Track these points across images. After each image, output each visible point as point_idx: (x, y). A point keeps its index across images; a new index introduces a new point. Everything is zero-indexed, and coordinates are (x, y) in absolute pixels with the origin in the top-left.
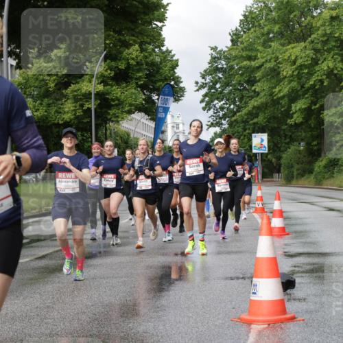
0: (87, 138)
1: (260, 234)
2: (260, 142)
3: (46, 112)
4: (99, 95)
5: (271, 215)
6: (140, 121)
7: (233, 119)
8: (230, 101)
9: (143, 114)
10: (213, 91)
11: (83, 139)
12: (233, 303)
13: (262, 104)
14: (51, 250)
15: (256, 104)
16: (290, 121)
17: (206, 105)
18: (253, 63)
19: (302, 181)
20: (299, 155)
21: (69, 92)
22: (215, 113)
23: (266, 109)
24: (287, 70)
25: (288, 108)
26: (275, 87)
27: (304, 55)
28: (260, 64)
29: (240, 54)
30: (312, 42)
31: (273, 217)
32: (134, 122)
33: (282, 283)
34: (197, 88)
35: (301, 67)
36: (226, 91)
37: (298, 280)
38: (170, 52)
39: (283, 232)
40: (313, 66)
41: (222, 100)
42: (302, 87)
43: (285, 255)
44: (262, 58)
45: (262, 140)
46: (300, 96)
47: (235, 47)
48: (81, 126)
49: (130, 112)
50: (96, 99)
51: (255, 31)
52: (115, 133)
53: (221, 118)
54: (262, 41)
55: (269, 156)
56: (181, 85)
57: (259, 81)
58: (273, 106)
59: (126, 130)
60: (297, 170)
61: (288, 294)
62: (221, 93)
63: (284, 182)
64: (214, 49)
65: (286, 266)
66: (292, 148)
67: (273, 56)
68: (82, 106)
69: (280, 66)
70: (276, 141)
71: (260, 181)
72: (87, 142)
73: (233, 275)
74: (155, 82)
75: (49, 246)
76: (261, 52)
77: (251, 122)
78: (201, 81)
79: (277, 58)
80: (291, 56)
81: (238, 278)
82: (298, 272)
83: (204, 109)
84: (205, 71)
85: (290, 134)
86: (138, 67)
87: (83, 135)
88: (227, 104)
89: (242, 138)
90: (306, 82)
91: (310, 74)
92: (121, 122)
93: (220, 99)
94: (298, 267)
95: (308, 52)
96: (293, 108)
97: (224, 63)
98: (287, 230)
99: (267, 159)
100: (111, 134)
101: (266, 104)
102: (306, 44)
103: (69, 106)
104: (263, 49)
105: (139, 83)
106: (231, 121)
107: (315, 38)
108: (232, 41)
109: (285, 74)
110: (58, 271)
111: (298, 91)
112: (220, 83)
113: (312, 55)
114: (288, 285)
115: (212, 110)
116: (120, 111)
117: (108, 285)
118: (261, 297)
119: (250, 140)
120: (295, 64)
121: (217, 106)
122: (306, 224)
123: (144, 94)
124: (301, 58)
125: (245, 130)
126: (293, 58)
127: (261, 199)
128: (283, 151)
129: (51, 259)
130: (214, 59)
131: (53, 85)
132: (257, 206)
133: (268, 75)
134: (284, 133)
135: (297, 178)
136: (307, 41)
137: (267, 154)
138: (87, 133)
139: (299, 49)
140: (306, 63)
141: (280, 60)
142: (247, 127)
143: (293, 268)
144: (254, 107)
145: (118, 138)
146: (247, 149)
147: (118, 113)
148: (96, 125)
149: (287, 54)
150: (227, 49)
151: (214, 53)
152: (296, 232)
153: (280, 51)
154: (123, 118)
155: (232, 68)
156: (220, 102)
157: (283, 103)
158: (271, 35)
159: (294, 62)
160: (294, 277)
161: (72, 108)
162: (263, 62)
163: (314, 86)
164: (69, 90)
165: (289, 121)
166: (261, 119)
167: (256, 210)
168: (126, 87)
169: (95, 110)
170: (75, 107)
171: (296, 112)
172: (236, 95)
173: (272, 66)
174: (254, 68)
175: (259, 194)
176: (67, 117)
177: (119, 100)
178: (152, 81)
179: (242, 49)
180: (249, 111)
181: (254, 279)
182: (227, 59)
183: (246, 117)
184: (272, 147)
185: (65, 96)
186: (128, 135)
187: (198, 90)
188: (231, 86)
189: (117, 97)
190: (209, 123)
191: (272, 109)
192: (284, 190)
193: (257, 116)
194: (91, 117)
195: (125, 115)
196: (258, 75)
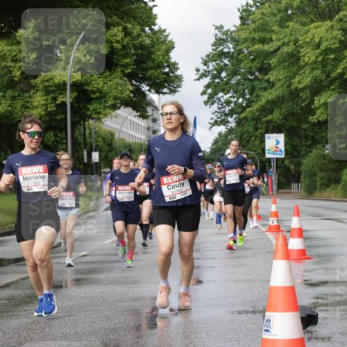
0: (62, 139)
1: (274, 259)
2: (275, 144)
3: (10, 106)
4: (77, 86)
5: (288, 235)
6: (126, 118)
7: (243, 115)
8: (238, 93)
9: (130, 109)
10: (217, 81)
11: (56, 140)
12: (242, 342)
13: (278, 97)
14: (16, 277)
15: (270, 97)
16: (313, 119)
17: (209, 98)
18: (267, 47)
19: (328, 192)
20: (323, 161)
21: (38, 82)
22: (219, 108)
23: (282, 103)
24: (309, 55)
25: (310, 103)
26: (294, 77)
27: (330, 36)
28: (275, 48)
29: (251, 35)
30: (341, 20)
31: (291, 237)
32: (119, 120)
33: (302, 318)
34: (198, 76)
35: (327, 51)
36: (233, 82)
37: (321, 315)
38: (164, 31)
39: (303, 255)
40: (342, 51)
41: (229, 92)
42: (328, 76)
43: (306, 284)
44: (278, 40)
45: (278, 142)
46: (325, 87)
47: (245, 27)
48: (54, 124)
49: (114, 107)
50: (72, 91)
51: (270, 7)
52: (95, 133)
53: (226, 115)
54: (278, 18)
55: (287, 162)
56: (178, 73)
57: (274, 69)
58: (291, 100)
59: (110, 129)
60: (321, 179)
61: (308, 332)
62: (227, 83)
63: (305, 194)
64: (220, 28)
65: (306, 298)
66: (315, 151)
67: (292, 38)
68: (55, 99)
69: (301, 50)
70: (294, 143)
71: (275, 193)
72: (62, 144)
73: (241, 308)
74: (146, 70)
75: (13, 273)
76: (277, 34)
77: (264, 119)
78: (203, 68)
79: (296, 41)
80: (314, 37)
81: (247, 312)
82: (322, 305)
83: (206, 103)
84: (208, 56)
85: (312, 134)
86: (124, 52)
87: (56, 136)
88: (234, 97)
89: (253, 139)
90: (332, 70)
91: (338, 60)
92: (103, 120)
93: (225, 91)
94: (321, 298)
95: (335, 33)
96: (315, 102)
97: (231, 46)
98: (308, 253)
99: (282, 165)
100: (90, 134)
101: (283, 97)
102: (334, 22)
103: (39, 99)
104: (279, 29)
105: (126, 71)
106: (239, 119)
107: (344, 15)
108: (241, 18)
109: (306, 59)
110: (25, 304)
111: (321, 81)
112: (226, 70)
113: (340, 36)
114: (309, 320)
115: (216, 105)
116: (102, 106)
117: (87, 320)
118: (276, 335)
119: (263, 141)
120: (319, 47)
121: (222, 99)
122: (332, 246)
123: (132, 85)
124: (327, 40)
125: (256, 129)
126: (317, 40)
127: (276, 214)
128: (303, 156)
129: (16, 288)
130: (219, 42)
131: (18, 73)
132: (270, 223)
133: (286, 62)
134: (305, 134)
135: (321, 189)
136: (335, 19)
137: (283, 160)
138: (61, 133)
139: (323, 29)
140: (333, 47)
141: (300, 42)
142: (259, 126)
143: (316, 300)
144: (268, 102)
145: (99, 139)
146: (259, 153)
147: (100, 108)
148: (72, 123)
149: (310, 36)
150: (235, 29)
151: (219, 33)
152: (318, 256)
153: (300, 31)
154: (105, 115)
155: (240, 52)
156: (226, 94)
157: (304, 97)
158: (290, 12)
159: (318, 46)
160: (317, 310)
161: (42, 102)
162: (280, 46)
163: (342, 74)
164: (38, 80)
165: (311, 118)
166: (276, 116)
167: (270, 229)
168: (110, 75)
169: (71, 104)
170: (47, 100)
171: (320, 106)
172: (246, 86)
173: (290, 50)
174: (267, 53)
175: (273, 208)
176: (36, 112)
177: (100, 92)
178: (142, 69)
179: (254, 30)
180: (262, 106)
181: (267, 313)
182: (236, 41)
183: (257, 113)
184: (290, 151)
185: (34, 87)
186: (112, 135)
187: (198, 79)
188: (239, 74)
189: (98, 88)
190: (213, 121)
191: (290, 104)
192: (304, 204)
193: (271, 111)
194: (66, 113)
195: (108, 111)
196: (273, 61)
